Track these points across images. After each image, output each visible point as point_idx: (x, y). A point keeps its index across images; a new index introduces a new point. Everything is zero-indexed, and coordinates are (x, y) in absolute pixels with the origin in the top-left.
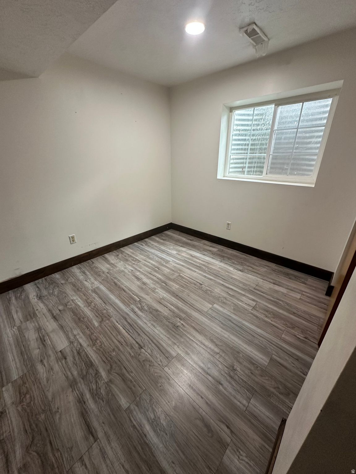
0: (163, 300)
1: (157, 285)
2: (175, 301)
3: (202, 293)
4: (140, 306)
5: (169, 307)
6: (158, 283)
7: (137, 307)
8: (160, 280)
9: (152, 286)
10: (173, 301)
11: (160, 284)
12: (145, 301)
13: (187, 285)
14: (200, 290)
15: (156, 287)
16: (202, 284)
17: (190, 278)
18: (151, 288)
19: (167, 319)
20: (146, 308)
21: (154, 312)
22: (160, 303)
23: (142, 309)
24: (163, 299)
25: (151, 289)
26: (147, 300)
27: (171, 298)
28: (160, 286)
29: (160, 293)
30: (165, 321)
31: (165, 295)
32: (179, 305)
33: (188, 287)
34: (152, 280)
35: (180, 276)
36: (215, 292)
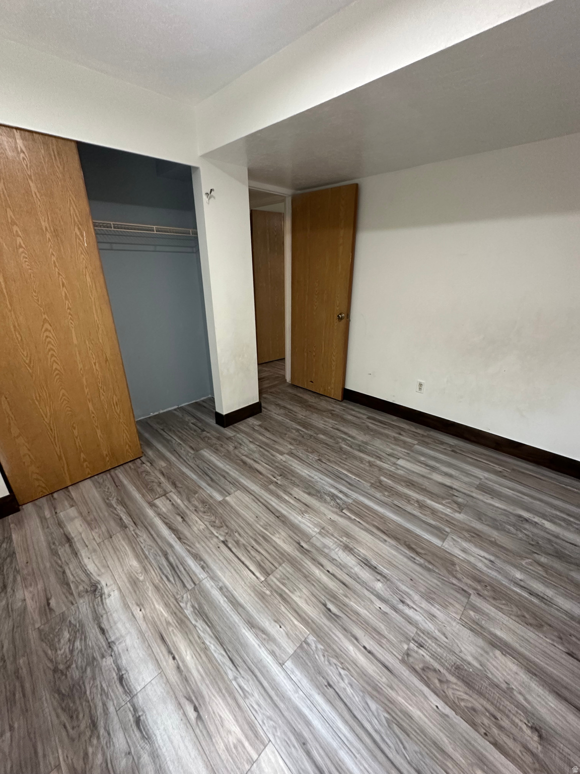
0: (303, 509)
1: (318, 544)
2: (282, 508)
3: (233, 522)
4: (338, 501)
5: (291, 498)
6: (317, 549)
7: (341, 499)
8: (314, 560)
9: (328, 542)
10: (286, 508)
11: (313, 545)
12: (332, 509)
13: (254, 543)
14: (232, 527)
15: (318, 536)
16: (223, 542)
17: (243, 563)
18: (329, 535)
19: (294, 484)
20: (328, 499)
21: (313, 492)
22: (306, 505)
23: (332, 496)
24: (302, 513)
25: (328, 532)
26: (329, 510)
27: (290, 513)
28: (311, 541)
29: (309, 524)
30: (297, 481)
31: (300, 518)
32: (276, 501)
33: (254, 536)
34: (332, 560)
35: (267, 574)
36: (206, 523)
